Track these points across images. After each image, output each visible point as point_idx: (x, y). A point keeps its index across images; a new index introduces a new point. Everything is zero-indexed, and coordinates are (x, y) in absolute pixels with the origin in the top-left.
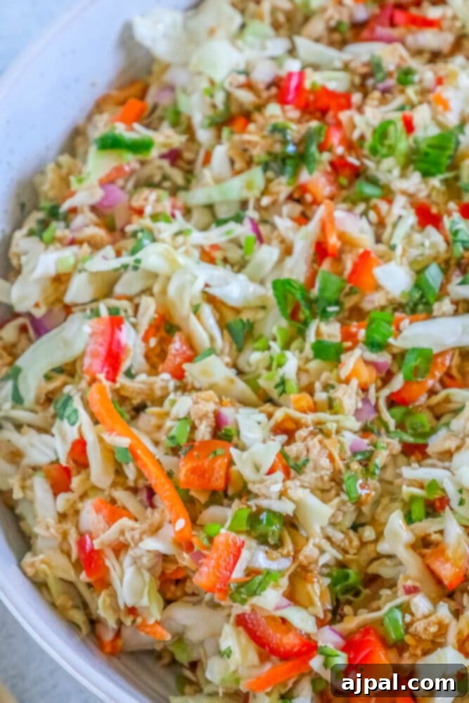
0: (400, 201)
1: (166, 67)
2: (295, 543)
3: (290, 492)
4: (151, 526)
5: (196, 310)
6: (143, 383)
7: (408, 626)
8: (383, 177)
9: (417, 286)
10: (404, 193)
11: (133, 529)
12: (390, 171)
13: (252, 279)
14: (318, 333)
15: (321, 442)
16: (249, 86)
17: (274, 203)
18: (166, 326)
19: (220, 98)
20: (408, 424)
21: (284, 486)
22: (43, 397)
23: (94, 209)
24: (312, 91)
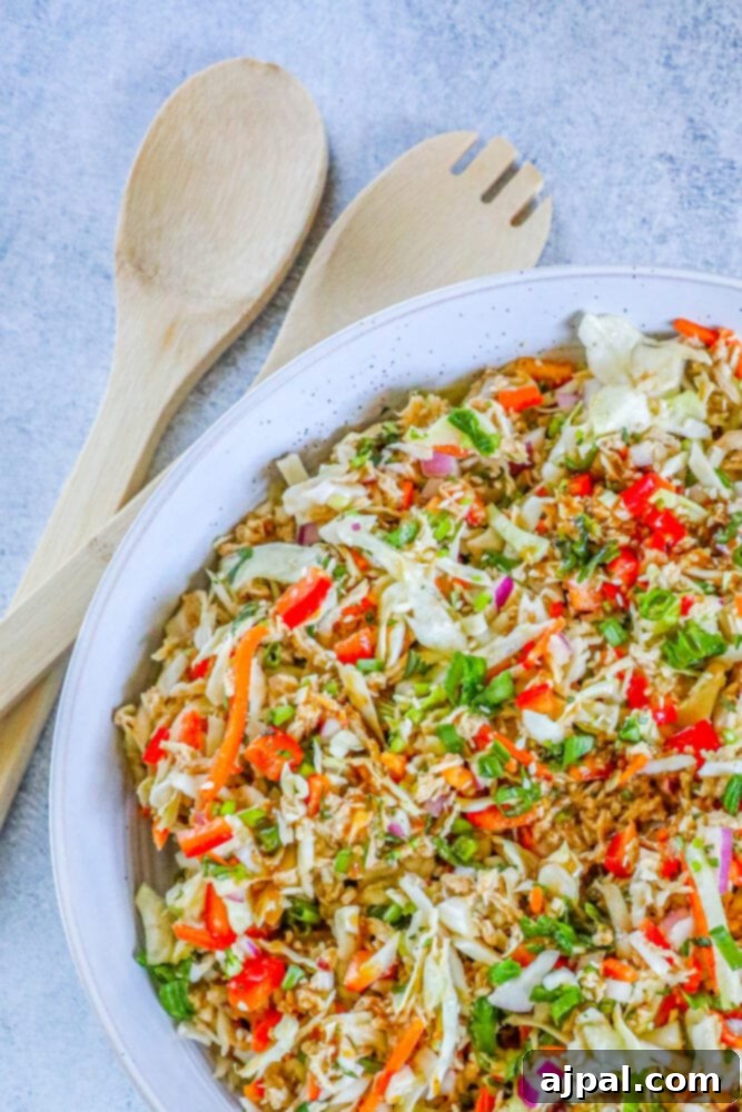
0: (626, 664)
1: (591, 376)
2: (283, 861)
3: (299, 829)
4: (198, 766)
5: (391, 624)
6: (311, 647)
7: (298, 987)
8: (636, 632)
9: (562, 746)
10: (635, 659)
11: (184, 758)
12: (644, 631)
13: (463, 629)
14: (458, 719)
15: (353, 811)
16: (624, 456)
17: (542, 580)
18: (368, 614)
19: (584, 450)
20: (458, 842)
21: (300, 819)
22: (243, 593)
23: (417, 465)
24: (654, 507)
